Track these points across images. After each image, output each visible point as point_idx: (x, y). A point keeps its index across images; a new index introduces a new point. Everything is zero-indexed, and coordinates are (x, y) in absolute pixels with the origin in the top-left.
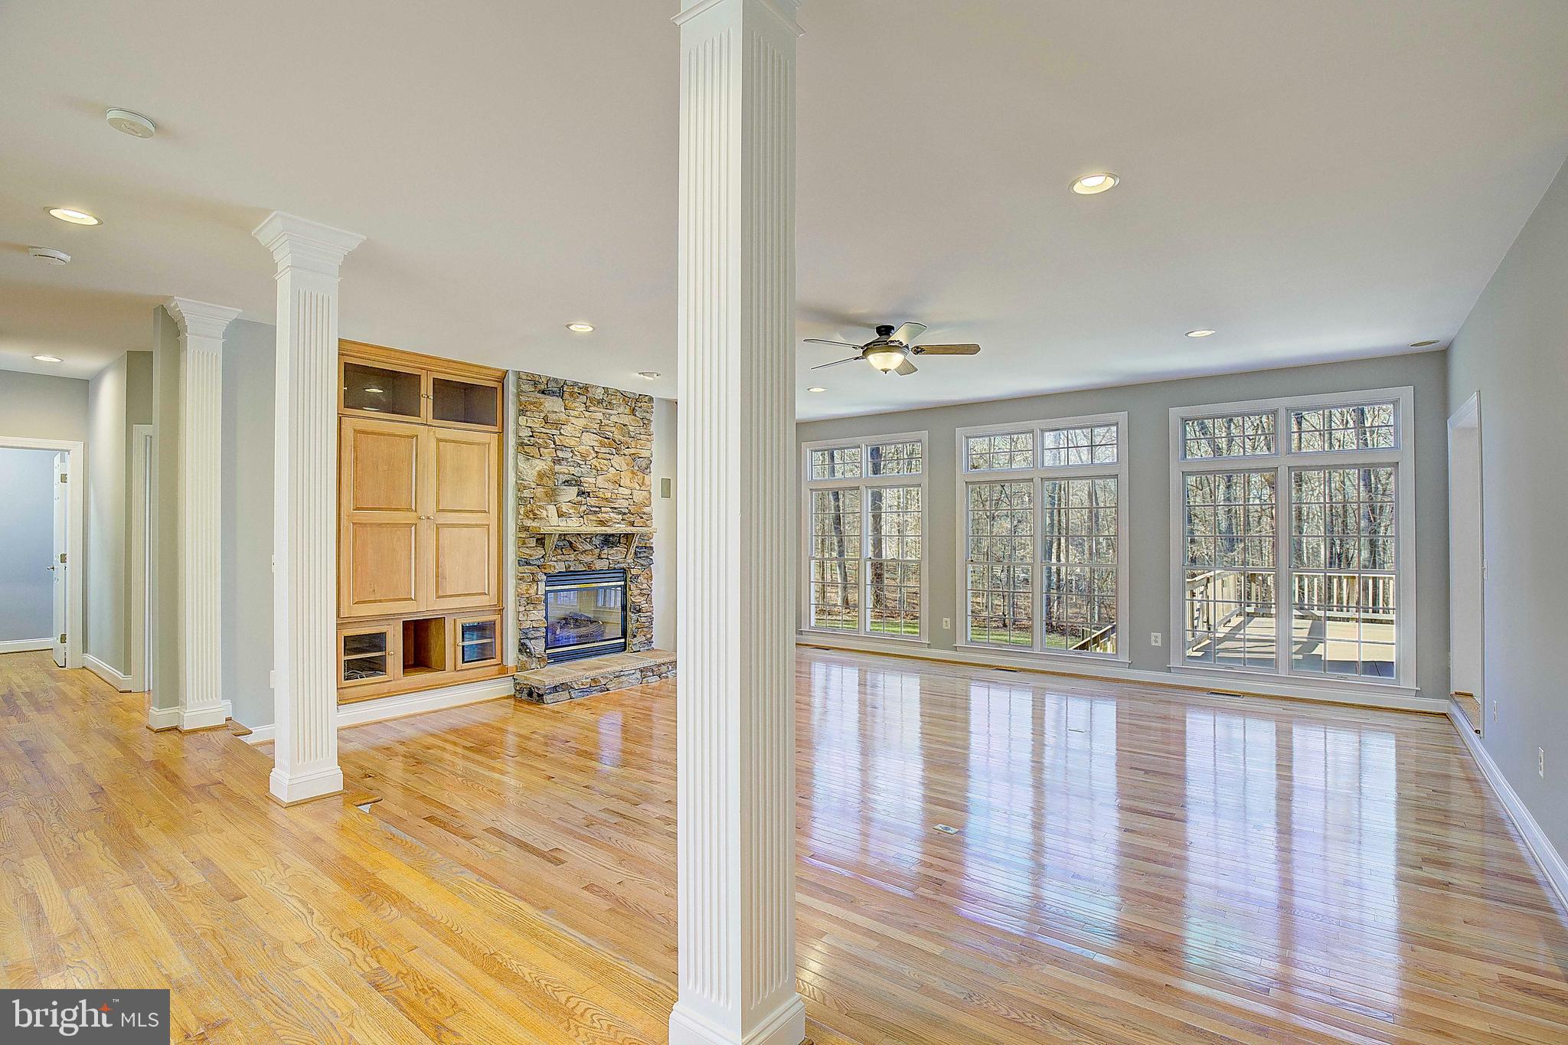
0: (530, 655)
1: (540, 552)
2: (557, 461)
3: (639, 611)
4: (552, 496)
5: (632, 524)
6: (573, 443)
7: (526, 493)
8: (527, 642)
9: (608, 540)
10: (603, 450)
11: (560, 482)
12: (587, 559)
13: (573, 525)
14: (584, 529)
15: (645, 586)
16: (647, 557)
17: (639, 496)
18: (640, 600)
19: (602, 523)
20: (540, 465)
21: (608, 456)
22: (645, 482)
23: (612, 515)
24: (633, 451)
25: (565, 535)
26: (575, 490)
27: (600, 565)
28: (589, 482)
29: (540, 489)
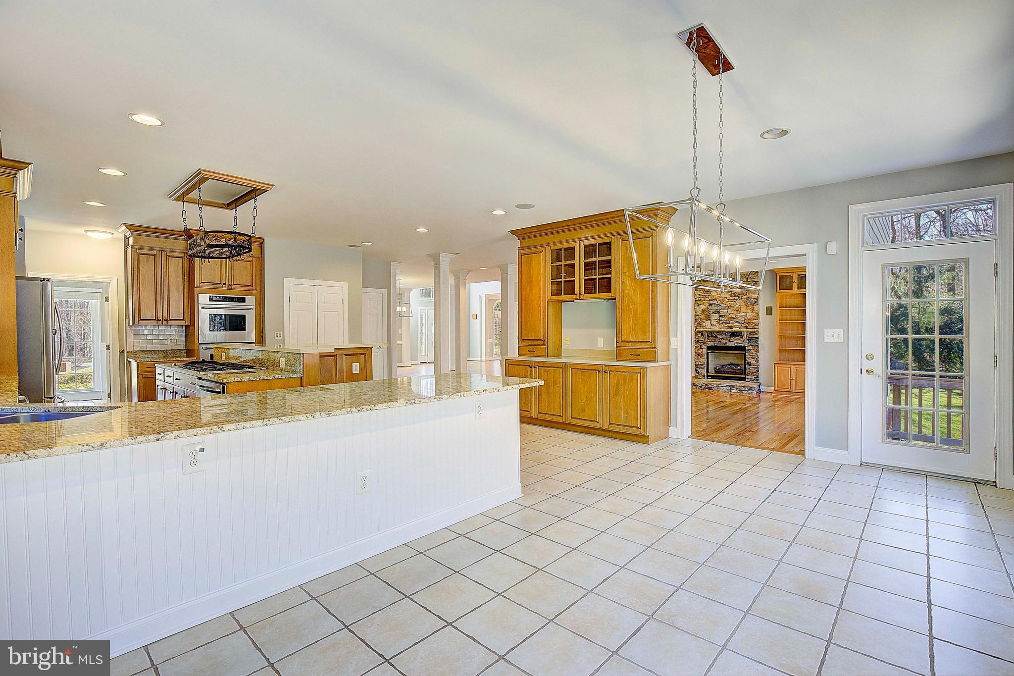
0: (698, 373)
1: (702, 338)
2: (710, 305)
3: (751, 365)
4: (708, 318)
5: (747, 328)
6: (717, 297)
7: (697, 318)
8: (698, 369)
9: (734, 334)
10: (731, 298)
11: (712, 312)
12: (724, 341)
13: (717, 328)
14: (720, 330)
15: (754, 354)
16: (755, 342)
17: (750, 315)
18: (753, 361)
19: (731, 328)
20: (703, 307)
21: (733, 300)
22: (754, 309)
23: (736, 324)
24: (747, 297)
25: (713, 332)
26: (718, 315)
27: (729, 344)
28: (724, 312)
29: (704, 316)
